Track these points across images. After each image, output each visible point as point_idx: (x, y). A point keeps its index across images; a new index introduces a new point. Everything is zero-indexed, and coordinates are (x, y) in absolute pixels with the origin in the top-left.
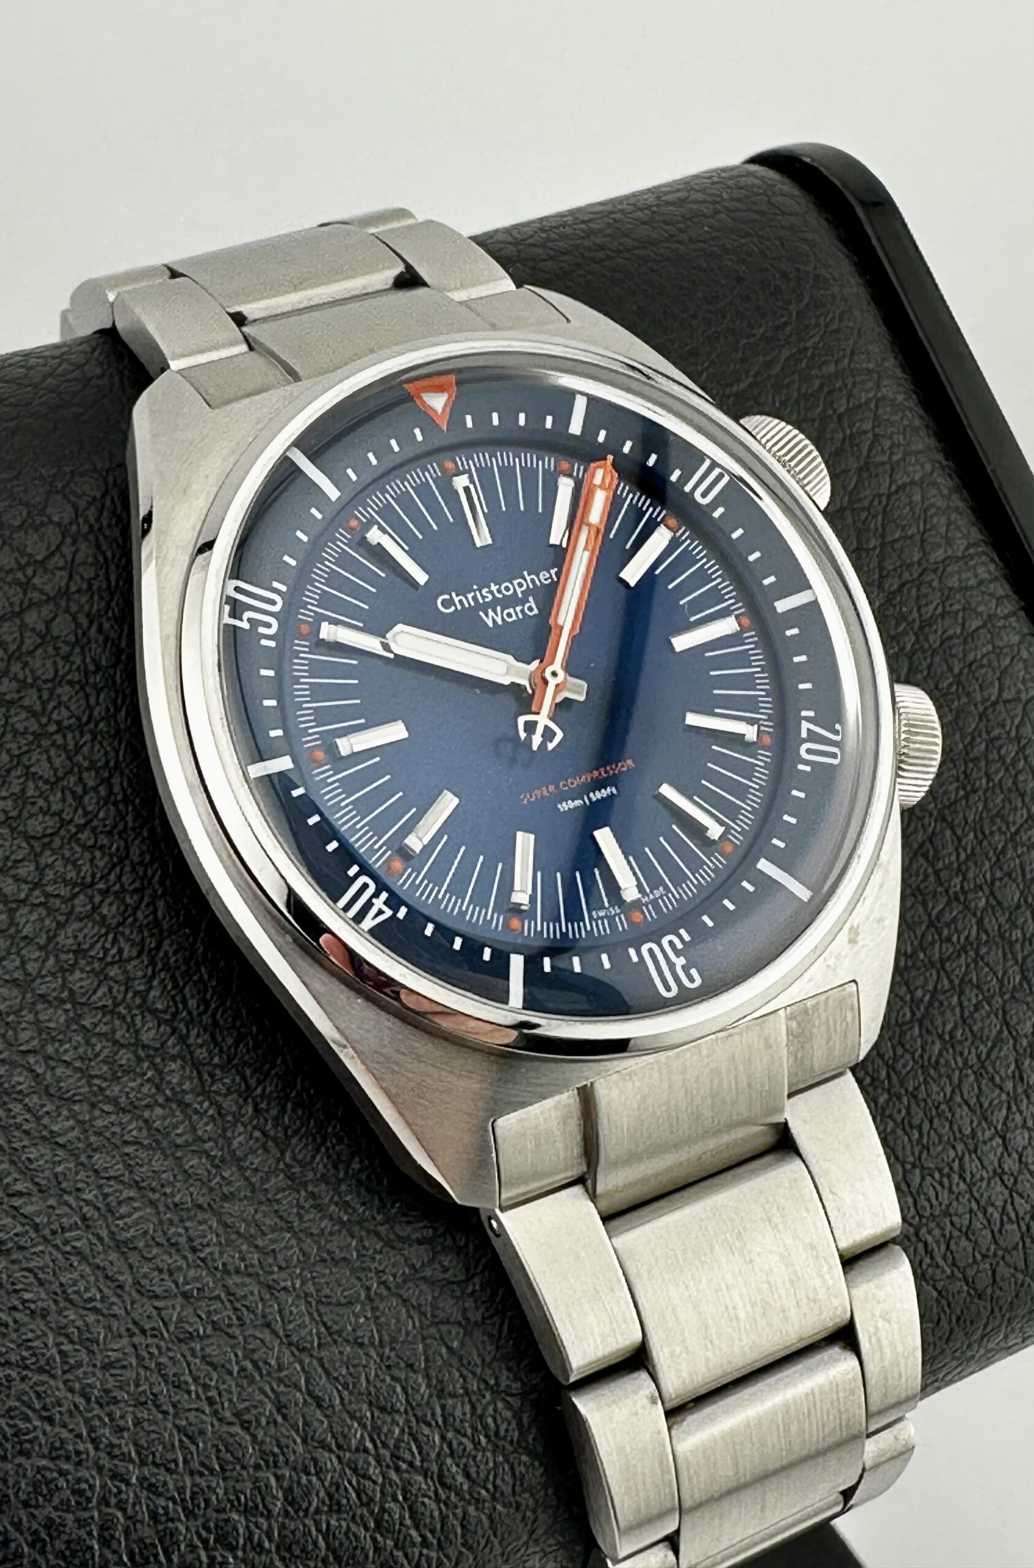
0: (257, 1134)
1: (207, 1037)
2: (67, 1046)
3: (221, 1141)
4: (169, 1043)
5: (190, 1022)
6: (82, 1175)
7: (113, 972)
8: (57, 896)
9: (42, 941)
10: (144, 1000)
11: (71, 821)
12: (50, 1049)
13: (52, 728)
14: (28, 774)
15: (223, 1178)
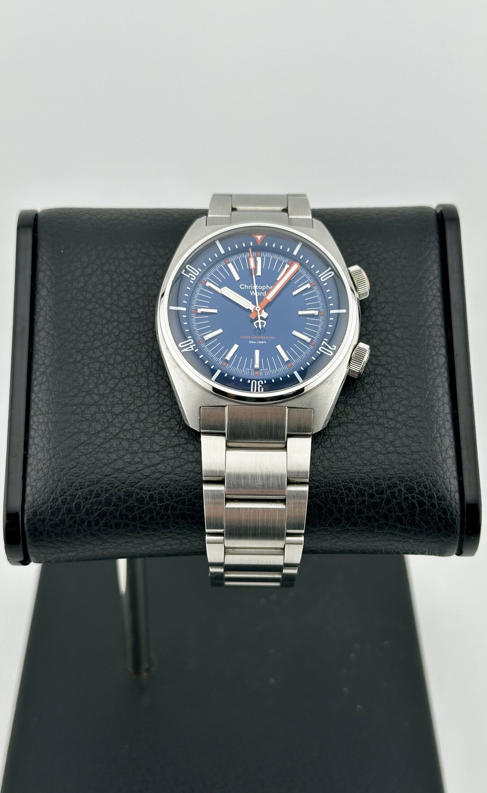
0: (156, 401)
1: (154, 375)
2: (120, 366)
3: (147, 399)
4: (144, 374)
5: (151, 371)
6: (111, 395)
7: (138, 354)
8: (131, 332)
9: (124, 341)
10: (142, 363)
11: (142, 317)
12: (115, 365)
13: (147, 295)
14: (137, 303)
15: (143, 407)
